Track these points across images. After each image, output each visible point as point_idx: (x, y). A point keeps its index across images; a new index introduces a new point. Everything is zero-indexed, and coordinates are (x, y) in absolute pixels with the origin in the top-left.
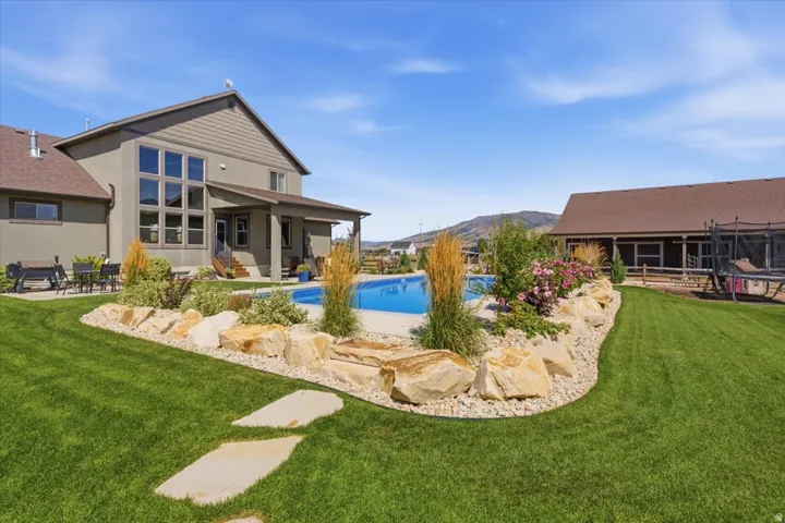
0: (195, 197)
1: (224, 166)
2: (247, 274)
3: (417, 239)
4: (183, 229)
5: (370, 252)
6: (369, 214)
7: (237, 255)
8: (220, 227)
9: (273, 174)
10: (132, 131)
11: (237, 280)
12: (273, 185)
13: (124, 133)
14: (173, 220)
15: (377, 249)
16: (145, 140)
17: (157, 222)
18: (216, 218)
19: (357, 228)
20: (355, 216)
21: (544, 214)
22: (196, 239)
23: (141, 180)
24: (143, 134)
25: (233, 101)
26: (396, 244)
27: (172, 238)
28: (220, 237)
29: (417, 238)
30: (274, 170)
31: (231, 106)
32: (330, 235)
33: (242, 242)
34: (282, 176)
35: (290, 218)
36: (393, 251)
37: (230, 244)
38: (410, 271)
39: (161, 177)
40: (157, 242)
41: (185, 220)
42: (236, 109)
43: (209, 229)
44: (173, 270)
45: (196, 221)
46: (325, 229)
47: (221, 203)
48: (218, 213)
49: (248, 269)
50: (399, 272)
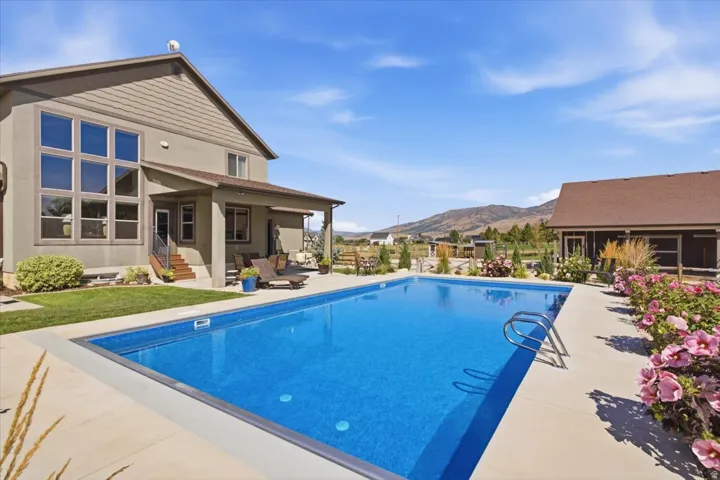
0: (126, 183)
1: (166, 144)
2: (193, 276)
3: (395, 230)
4: (110, 221)
5: (352, 241)
6: (342, 203)
7: (183, 252)
8: (162, 218)
9: (231, 157)
10: (34, 93)
11: (178, 284)
12: (232, 169)
13: (15, 94)
14: (93, 209)
15: (359, 238)
16: (51, 106)
17: (69, 211)
18: (155, 208)
19: (328, 220)
20: (327, 205)
22: (126, 232)
23: (45, 159)
24: (48, 97)
25: (178, 66)
26: (376, 235)
27: (92, 231)
28: (162, 230)
30: (234, 152)
31: (177, 72)
32: (303, 227)
33: (188, 236)
34: (242, 159)
35: (249, 207)
36: (372, 241)
37: (175, 239)
38: (391, 270)
39: (76, 154)
40: (69, 237)
41: (111, 210)
42: (184, 77)
43: (146, 220)
44: (87, 272)
45: (127, 211)
46: (296, 221)
47: (158, 188)
48: (158, 201)
49: (195, 269)
50: (377, 272)
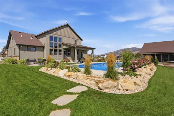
0: (60, 46)
1: (65, 39)
2: (70, 62)
4: (58, 52)
5: (96, 57)
6: (95, 49)
7: (68, 57)
8: (65, 52)
9: (75, 41)
10: (48, 33)
11: (68, 63)
12: (75, 43)
13: (47, 33)
14: (56, 50)
15: (97, 56)
16: (51, 35)
17: (53, 51)
18: (64, 50)
19: (93, 52)
20: (92, 49)
21: (138, 48)
22: (60, 54)
23: (50, 43)
24: (50, 33)
25: (67, 26)
26: (102, 55)
27: (56, 54)
28: (65, 54)
29: (107, 54)
30: (76, 40)
31: (67, 27)
32: (87, 53)
33: (69, 55)
34: (77, 41)
35: (79, 50)
36: (101, 57)
37: (67, 55)
38: (105, 61)
39: (53, 42)
40: (53, 55)
41: (58, 50)
42: (68, 27)
43: (63, 52)
44: (56, 61)
45: (60, 51)
47: (65, 47)
48: (65, 49)
49: (70, 60)
50: (102, 62)
